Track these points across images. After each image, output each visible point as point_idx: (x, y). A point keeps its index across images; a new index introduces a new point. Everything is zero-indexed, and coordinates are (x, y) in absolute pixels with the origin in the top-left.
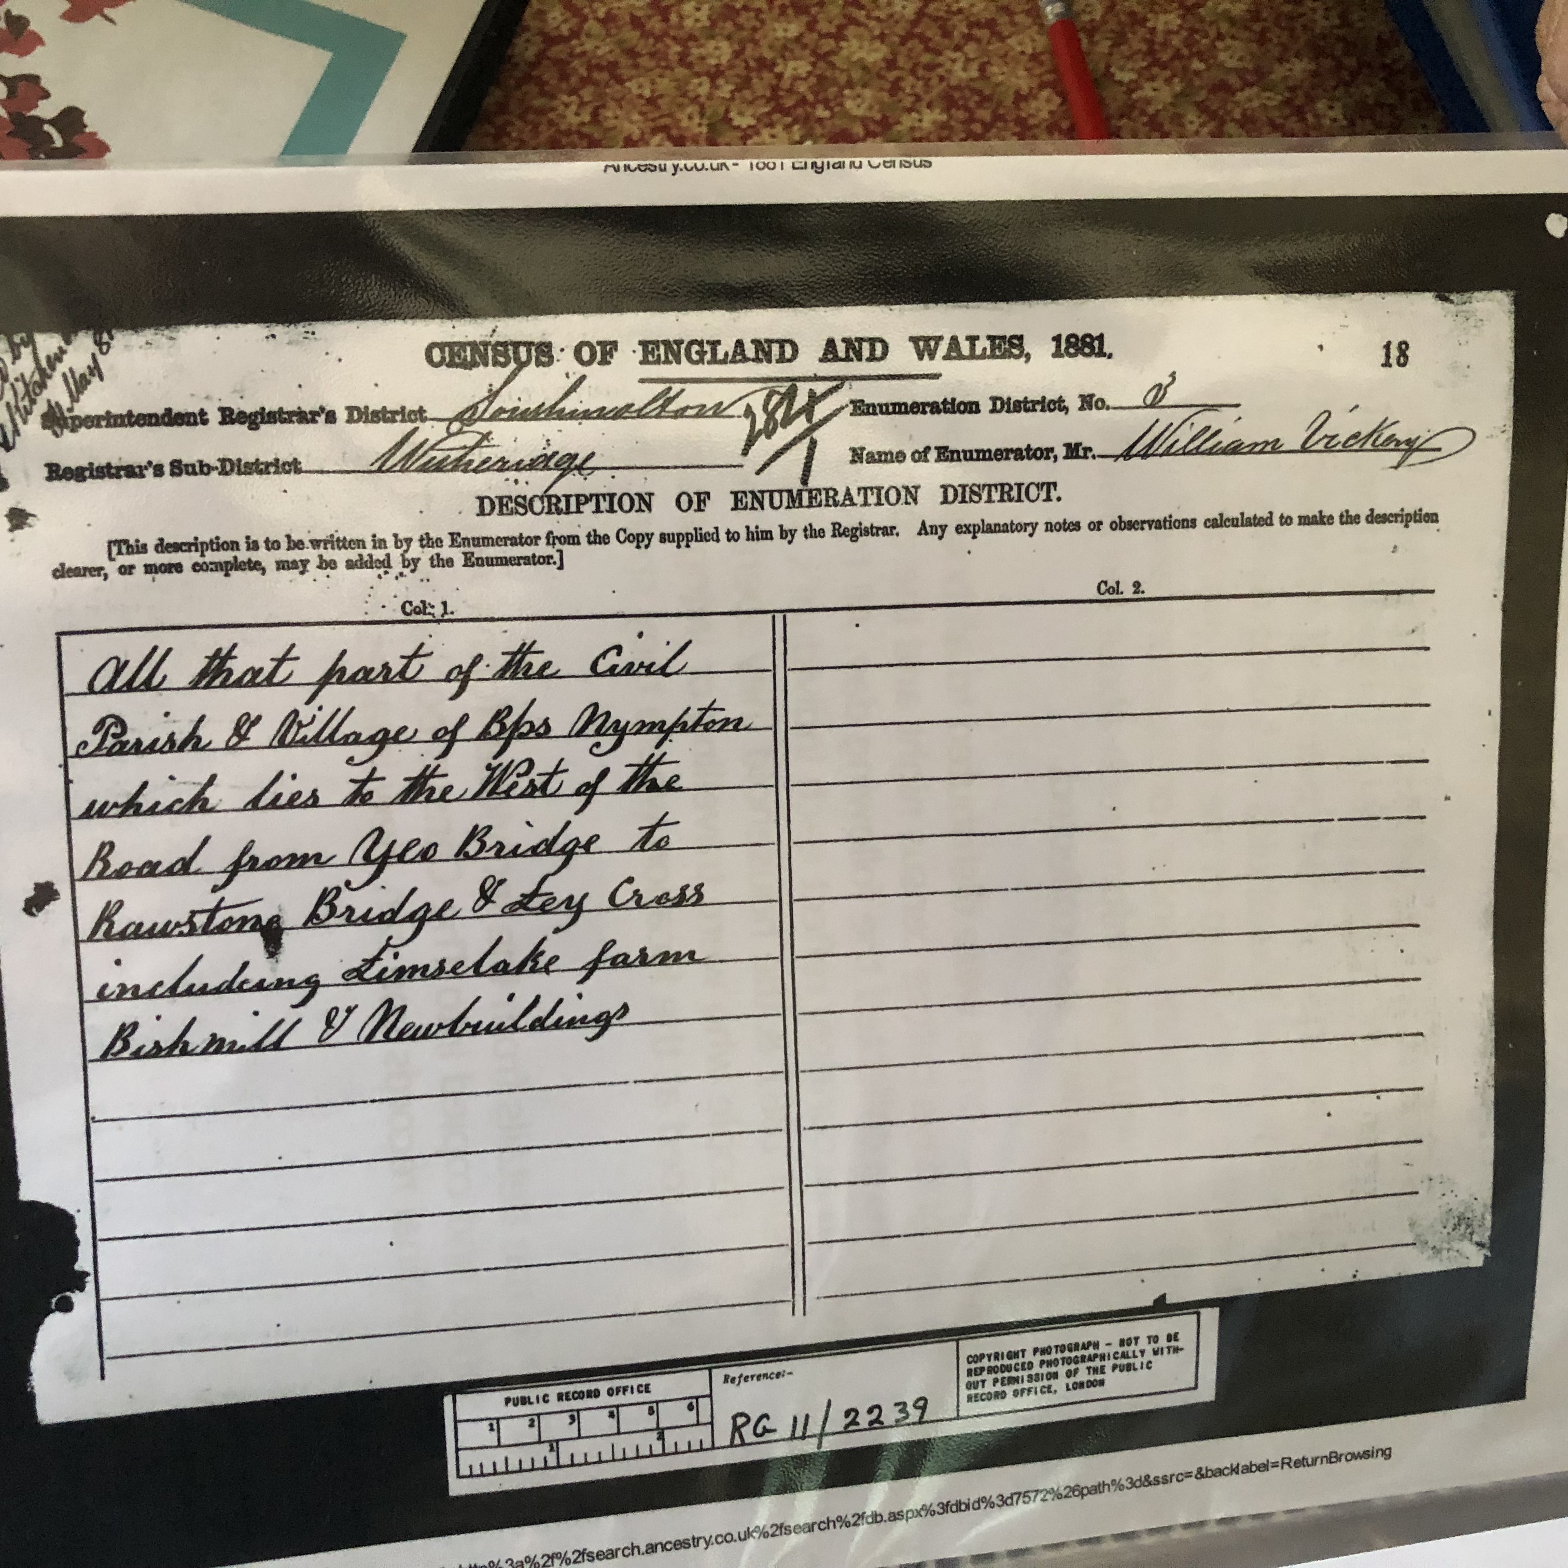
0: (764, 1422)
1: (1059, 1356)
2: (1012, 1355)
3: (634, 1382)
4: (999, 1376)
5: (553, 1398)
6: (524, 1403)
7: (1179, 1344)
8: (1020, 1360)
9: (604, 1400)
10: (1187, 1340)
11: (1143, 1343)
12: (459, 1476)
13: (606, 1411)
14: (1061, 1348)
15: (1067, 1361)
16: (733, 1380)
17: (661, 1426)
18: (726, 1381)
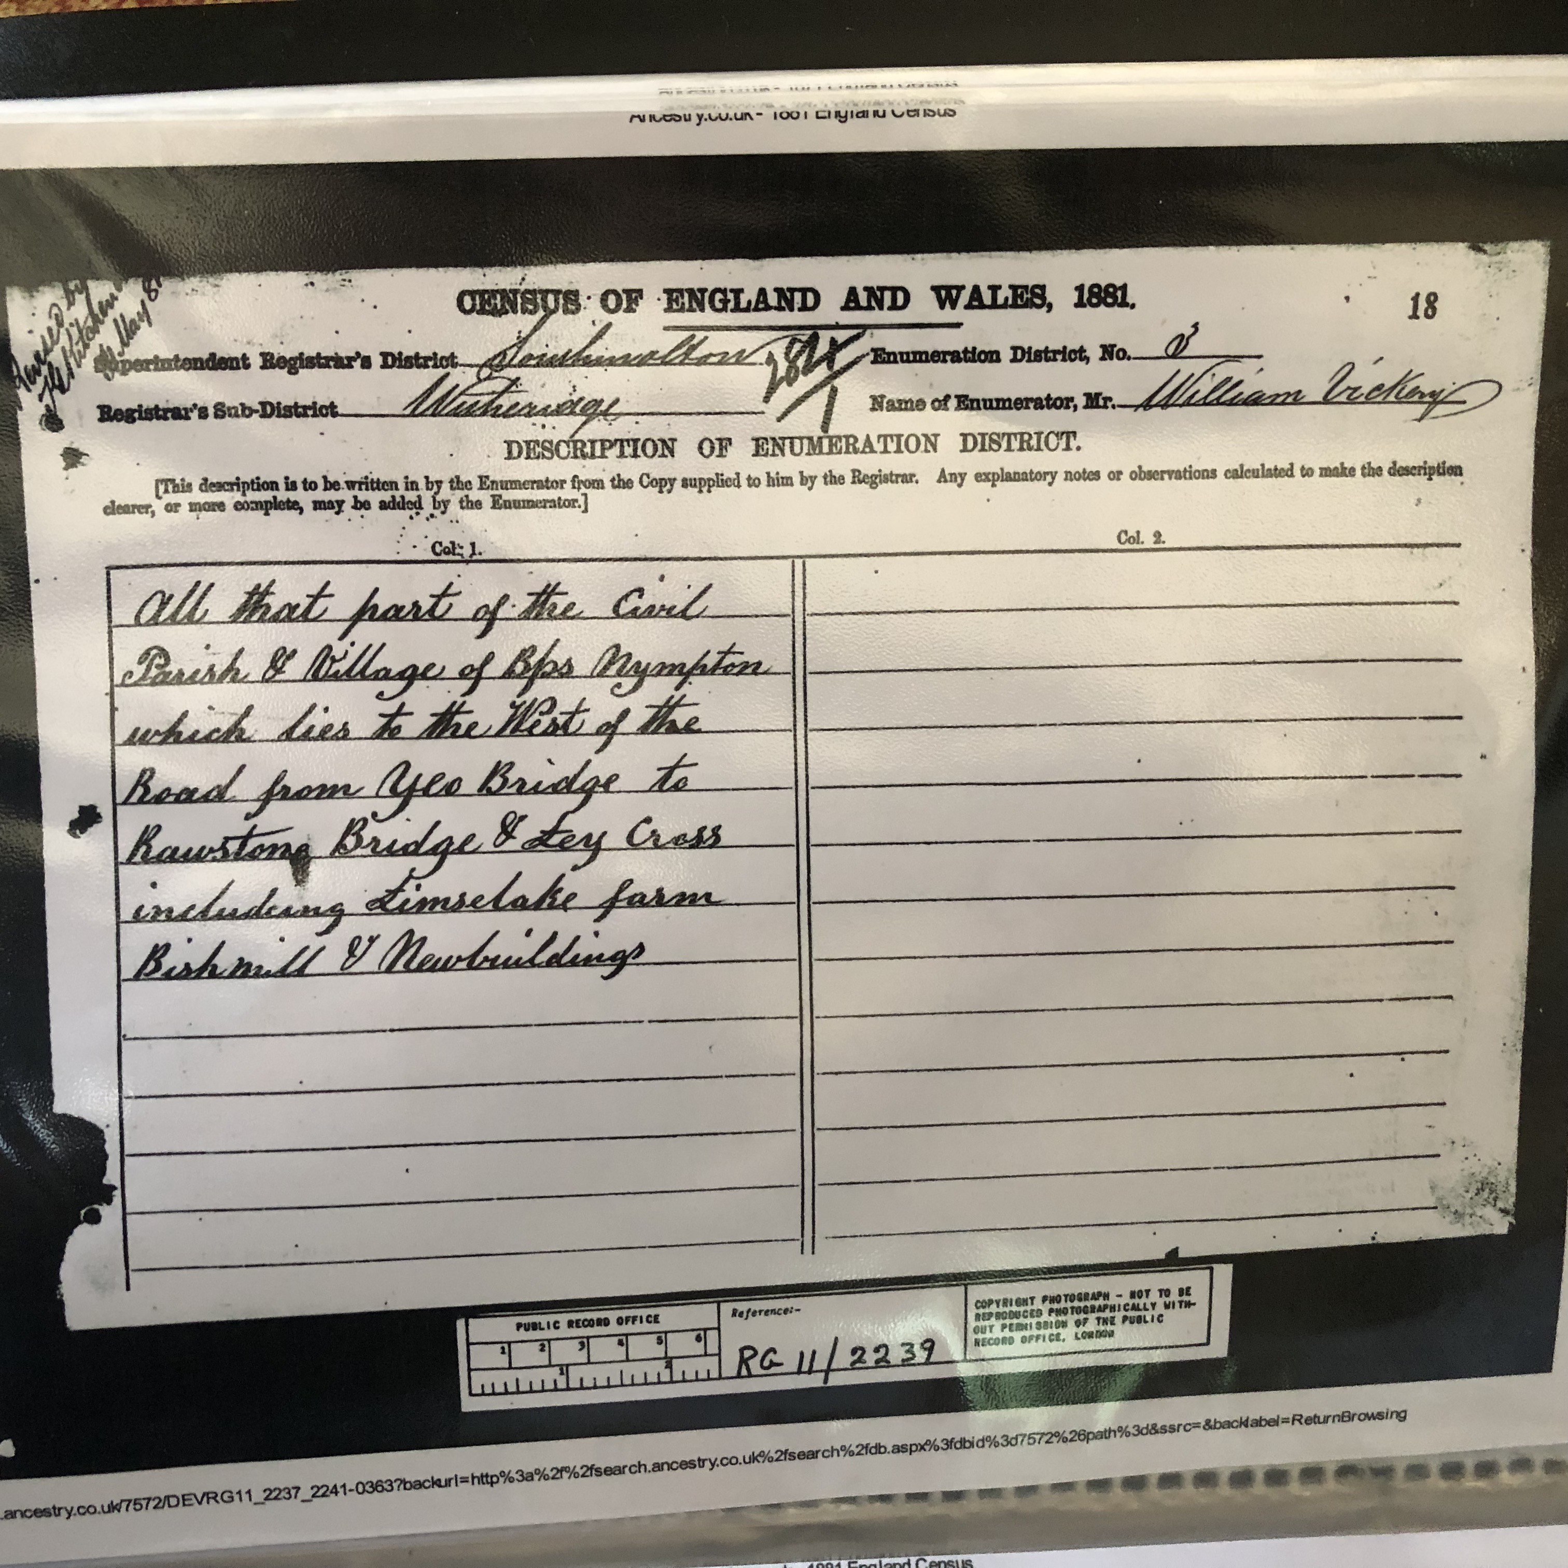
0: (771, 1356)
1: (1069, 1305)
2: (1021, 1302)
3: (644, 1312)
4: (1008, 1322)
5: (563, 1324)
6: (534, 1329)
7: (1192, 1299)
8: (1029, 1308)
9: (613, 1328)
10: (1199, 1295)
11: (1154, 1296)
12: (471, 1394)
13: (616, 1339)
14: (1071, 1298)
15: (1078, 1310)
16: (741, 1314)
17: (669, 1355)
18: (734, 1314)
